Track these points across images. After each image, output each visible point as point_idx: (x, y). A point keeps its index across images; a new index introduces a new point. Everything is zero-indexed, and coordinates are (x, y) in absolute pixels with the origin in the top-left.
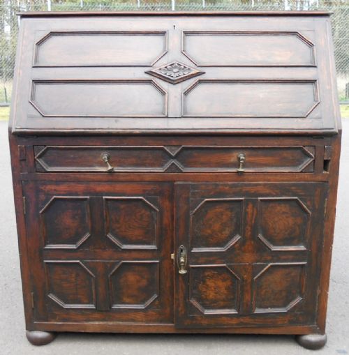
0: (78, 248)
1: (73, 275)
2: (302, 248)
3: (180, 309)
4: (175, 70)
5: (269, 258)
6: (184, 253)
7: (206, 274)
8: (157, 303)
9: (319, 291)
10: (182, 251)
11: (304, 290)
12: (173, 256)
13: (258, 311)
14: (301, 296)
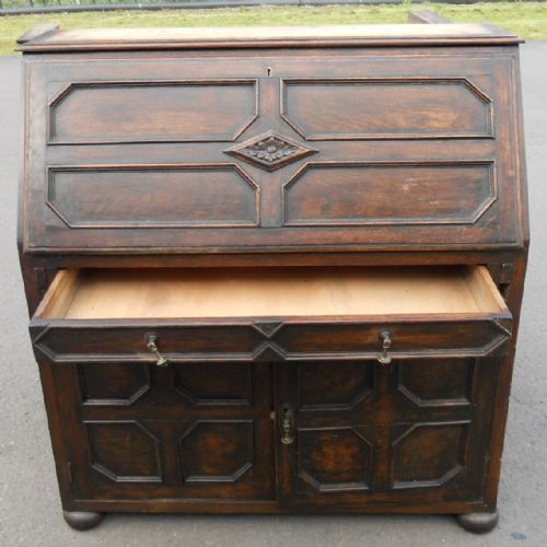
0: (133, 404)
1: (128, 438)
2: (463, 402)
3: (284, 485)
4: (271, 149)
5: (415, 416)
6: (289, 413)
7: (323, 438)
8: (251, 474)
9: (487, 458)
10: (286, 410)
11: (465, 457)
12: (273, 415)
13: (398, 486)
14: (462, 464)
